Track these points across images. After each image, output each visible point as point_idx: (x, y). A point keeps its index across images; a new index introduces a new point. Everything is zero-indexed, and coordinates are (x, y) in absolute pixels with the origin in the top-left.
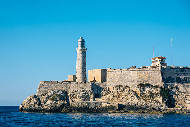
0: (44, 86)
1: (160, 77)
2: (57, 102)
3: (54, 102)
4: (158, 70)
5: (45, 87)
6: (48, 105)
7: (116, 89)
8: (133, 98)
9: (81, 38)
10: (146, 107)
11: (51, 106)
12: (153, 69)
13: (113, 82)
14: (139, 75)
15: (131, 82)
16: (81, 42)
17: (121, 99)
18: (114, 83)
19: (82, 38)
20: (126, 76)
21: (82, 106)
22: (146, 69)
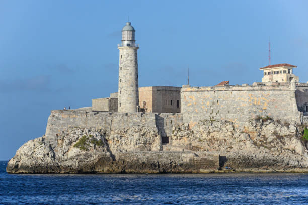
0: (60, 119)
1: (292, 104)
2: (89, 153)
3: (84, 152)
4: (288, 89)
5: (62, 122)
6: (71, 158)
7: (204, 126)
8: (241, 143)
9: (128, 24)
10: (274, 161)
11: (79, 161)
12: (279, 89)
13: (197, 113)
14: (252, 99)
15: (235, 112)
16: (129, 32)
17: (216, 146)
18: (199, 116)
19: (130, 24)
20: (223, 101)
21: (145, 160)
22: (264, 88)
